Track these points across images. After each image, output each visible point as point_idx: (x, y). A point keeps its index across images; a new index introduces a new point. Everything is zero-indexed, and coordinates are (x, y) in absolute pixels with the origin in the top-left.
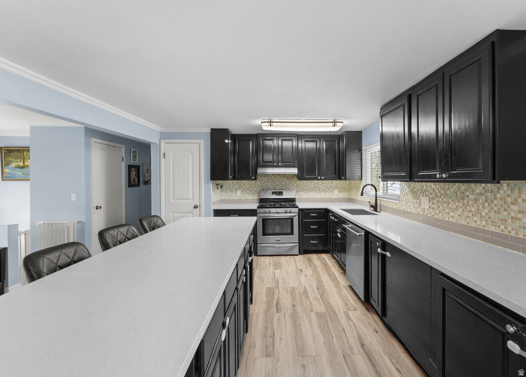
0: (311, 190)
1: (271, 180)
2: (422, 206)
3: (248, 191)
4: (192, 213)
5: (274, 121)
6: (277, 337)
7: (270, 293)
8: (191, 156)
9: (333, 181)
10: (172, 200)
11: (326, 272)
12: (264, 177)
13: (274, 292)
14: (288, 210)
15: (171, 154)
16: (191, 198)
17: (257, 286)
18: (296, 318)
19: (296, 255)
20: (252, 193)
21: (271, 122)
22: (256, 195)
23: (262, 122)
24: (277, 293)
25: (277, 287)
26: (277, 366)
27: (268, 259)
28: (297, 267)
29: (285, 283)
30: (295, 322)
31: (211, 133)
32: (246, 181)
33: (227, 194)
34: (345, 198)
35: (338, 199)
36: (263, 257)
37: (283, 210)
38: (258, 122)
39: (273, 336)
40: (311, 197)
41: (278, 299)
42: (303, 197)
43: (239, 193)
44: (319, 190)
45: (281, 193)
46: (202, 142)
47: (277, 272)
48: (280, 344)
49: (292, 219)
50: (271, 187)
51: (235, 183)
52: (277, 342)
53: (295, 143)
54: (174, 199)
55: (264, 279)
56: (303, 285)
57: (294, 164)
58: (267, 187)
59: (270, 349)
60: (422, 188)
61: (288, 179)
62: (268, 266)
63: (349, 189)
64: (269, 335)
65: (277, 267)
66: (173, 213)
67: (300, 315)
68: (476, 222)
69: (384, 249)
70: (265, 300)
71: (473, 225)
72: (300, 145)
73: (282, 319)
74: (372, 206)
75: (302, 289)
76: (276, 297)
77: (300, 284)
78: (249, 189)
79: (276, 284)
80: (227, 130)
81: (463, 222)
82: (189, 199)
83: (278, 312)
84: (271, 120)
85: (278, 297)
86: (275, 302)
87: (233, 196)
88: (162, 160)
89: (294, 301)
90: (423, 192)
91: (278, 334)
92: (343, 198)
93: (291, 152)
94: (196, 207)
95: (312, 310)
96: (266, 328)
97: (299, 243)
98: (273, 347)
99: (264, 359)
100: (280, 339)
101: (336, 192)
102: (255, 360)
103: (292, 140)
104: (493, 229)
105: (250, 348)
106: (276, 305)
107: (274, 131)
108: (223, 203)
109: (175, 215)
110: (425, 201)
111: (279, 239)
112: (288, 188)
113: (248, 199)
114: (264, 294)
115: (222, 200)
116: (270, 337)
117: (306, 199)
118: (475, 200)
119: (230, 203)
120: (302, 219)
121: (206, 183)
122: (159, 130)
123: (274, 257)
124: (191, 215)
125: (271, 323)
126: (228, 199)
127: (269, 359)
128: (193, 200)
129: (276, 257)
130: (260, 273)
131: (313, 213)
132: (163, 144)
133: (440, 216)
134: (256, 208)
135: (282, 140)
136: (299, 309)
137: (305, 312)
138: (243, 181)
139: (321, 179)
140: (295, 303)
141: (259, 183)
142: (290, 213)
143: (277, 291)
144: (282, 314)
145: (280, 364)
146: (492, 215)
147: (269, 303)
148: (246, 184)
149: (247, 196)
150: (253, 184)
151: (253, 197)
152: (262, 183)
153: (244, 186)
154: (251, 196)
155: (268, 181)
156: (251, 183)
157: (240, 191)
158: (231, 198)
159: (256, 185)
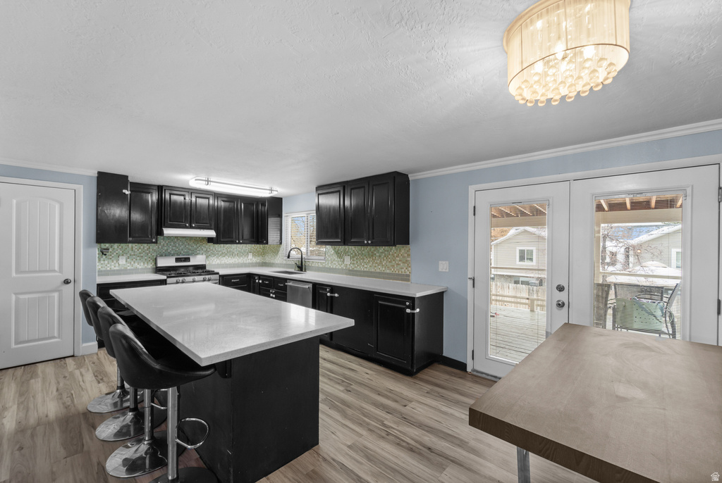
0: (224, 255)
1: (172, 244)
2: (345, 263)
3: (138, 258)
5: (211, 180)
9: (248, 245)
10: (14, 274)
14: (207, 277)
15: (14, 201)
16: (57, 268)
20: (144, 260)
21: (208, 181)
22: (149, 263)
31: (99, 179)
32: (134, 245)
33: (102, 262)
34: (259, 263)
35: (252, 263)
37: (201, 278)
40: (223, 262)
42: (214, 263)
43: (122, 261)
44: (232, 254)
45: (187, 259)
46: (80, 188)
50: (172, 252)
53: (211, 202)
54: (18, 271)
57: (211, 225)
58: (167, 253)
60: (345, 250)
61: (197, 243)
63: (263, 254)
66: (16, 294)
68: (380, 269)
69: (332, 292)
71: (378, 271)
74: (298, 267)
78: (139, 255)
80: (127, 177)
81: (373, 270)
84: (208, 179)
87: (112, 266)
90: (346, 253)
92: (256, 263)
93: (207, 211)
94: (67, 282)
101: (250, 256)
103: (208, 198)
104: (388, 271)
109: (22, 297)
110: (347, 260)
112: (196, 253)
113: (137, 269)
117: (218, 264)
118: (380, 256)
121: (88, 246)
126: (103, 269)
128: (60, 272)
131: (234, 279)
133: (358, 268)
134: (166, 278)
135: (196, 197)
138: (130, 245)
139: (239, 243)
141: (155, 248)
142: (210, 280)
146: (388, 264)
148: (134, 249)
149: (136, 264)
150: (146, 249)
151: (146, 265)
152: (160, 247)
153: (130, 252)
154: (142, 264)
155: (169, 244)
156: (142, 247)
157: (125, 257)
158: (108, 269)
159: (151, 250)
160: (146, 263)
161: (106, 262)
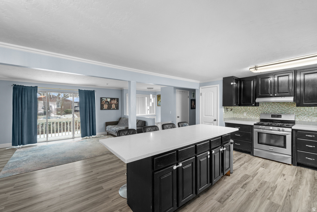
1: (271, 106)
3: (252, 113)
4: (213, 123)
5: (258, 66)
6: (231, 198)
7: (246, 177)
8: (213, 93)
11: (311, 185)
12: (265, 104)
13: (248, 178)
14: (281, 129)
15: (204, 93)
17: (240, 171)
18: (252, 197)
19: (289, 165)
21: (256, 68)
22: (258, 116)
23: (250, 69)
24: (250, 179)
25: (253, 177)
26: (221, 208)
27: (260, 160)
28: (282, 171)
29: (261, 177)
30: (249, 197)
31: (223, 80)
32: (250, 107)
33: (237, 114)
36: (257, 158)
37: (276, 128)
38: (247, 69)
39: (229, 196)
41: (248, 183)
43: (245, 114)
45: (280, 116)
46: (218, 85)
47: (261, 169)
48: (230, 201)
49: (285, 137)
50: (270, 112)
51: (242, 108)
52: (230, 200)
53: (291, 77)
54: (205, 115)
55: (247, 169)
56: (276, 183)
57: (291, 94)
59: (223, 200)
61: (288, 106)
62: (257, 164)
64: (227, 194)
65: (264, 166)
66: (205, 122)
67: (257, 196)
70: (239, 179)
72: (298, 78)
73: (242, 192)
75: (272, 185)
76: (247, 181)
77: (274, 182)
78: (252, 112)
79: (253, 175)
82: (212, 116)
83: (242, 188)
84: (256, 66)
85: (249, 181)
86: (245, 183)
87: (241, 116)
88: (200, 96)
89: (259, 188)
91: (233, 197)
93: (287, 84)
94: (215, 120)
95: (269, 199)
96: (228, 191)
97: (292, 155)
98: (225, 200)
99: (216, 202)
100: (233, 200)
102: (212, 199)
103: (288, 75)
105: (213, 193)
106: (244, 185)
107: (263, 72)
108: (234, 120)
111: (272, 149)
112: (288, 113)
113: (251, 119)
114: (241, 176)
115: (234, 118)
116: (227, 195)
119: (239, 120)
120: (296, 138)
121: (220, 108)
122: (199, 83)
123: (267, 160)
124: (213, 124)
125: (234, 190)
126: (238, 117)
127: (219, 203)
128: (214, 117)
129: (269, 161)
130: (248, 165)
131: (309, 134)
132: (200, 89)
134: (253, 125)
136: (259, 194)
137: (262, 198)
138: (248, 107)
140: (259, 189)
141: (261, 109)
142: (283, 131)
143: (251, 178)
144: (244, 190)
145: (223, 208)
147: (240, 182)
148: (250, 109)
149: (251, 116)
150: (256, 109)
151: (256, 117)
152: (263, 108)
153: (248, 110)
154: (254, 117)
155: (268, 107)
156: (254, 108)
157: (246, 113)
158: (240, 117)
159: (259, 110)
160: (256, 116)
161: (239, 114)
